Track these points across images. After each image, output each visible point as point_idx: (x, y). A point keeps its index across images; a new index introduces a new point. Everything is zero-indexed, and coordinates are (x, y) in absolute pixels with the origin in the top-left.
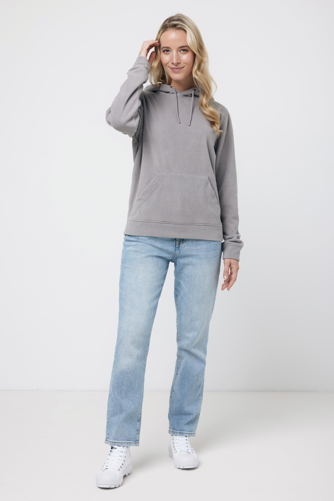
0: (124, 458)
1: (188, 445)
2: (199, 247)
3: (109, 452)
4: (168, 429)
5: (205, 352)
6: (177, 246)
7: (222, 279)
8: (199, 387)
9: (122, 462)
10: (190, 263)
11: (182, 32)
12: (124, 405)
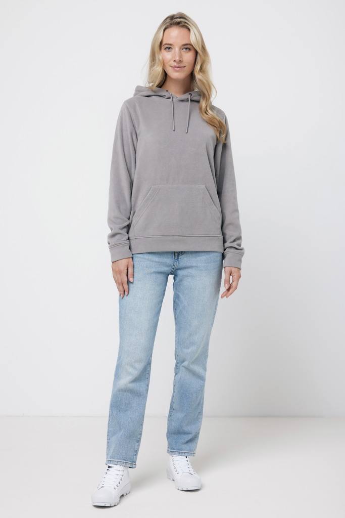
0: (121, 476)
1: (190, 466)
2: (198, 258)
3: (106, 471)
4: (167, 448)
5: (205, 369)
6: (176, 258)
7: (223, 289)
8: (199, 404)
9: (119, 480)
10: (189, 274)
11: (185, 30)
12: (122, 423)
